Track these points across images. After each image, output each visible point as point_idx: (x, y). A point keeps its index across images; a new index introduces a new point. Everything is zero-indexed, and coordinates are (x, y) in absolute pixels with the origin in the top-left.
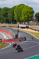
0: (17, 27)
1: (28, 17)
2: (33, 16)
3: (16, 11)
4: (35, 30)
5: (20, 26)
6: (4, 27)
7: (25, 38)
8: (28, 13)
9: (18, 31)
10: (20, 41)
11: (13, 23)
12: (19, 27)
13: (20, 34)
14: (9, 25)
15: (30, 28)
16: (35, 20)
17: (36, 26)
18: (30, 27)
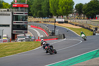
0: (53, 22)
1: (67, 10)
2: (73, 8)
3: (51, 2)
4: (76, 25)
5: (57, 20)
6: (38, 22)
7: (64, 35)
8: (66, 4)
9: (55, 27)
10: (57, 39)
11: (48, 17)
12: (55, 22)
13: (57, 31)
14: (44, 19)
15: (70, 23)
16: (76, 12)
17: (77, 21)
18: (69, 21)
